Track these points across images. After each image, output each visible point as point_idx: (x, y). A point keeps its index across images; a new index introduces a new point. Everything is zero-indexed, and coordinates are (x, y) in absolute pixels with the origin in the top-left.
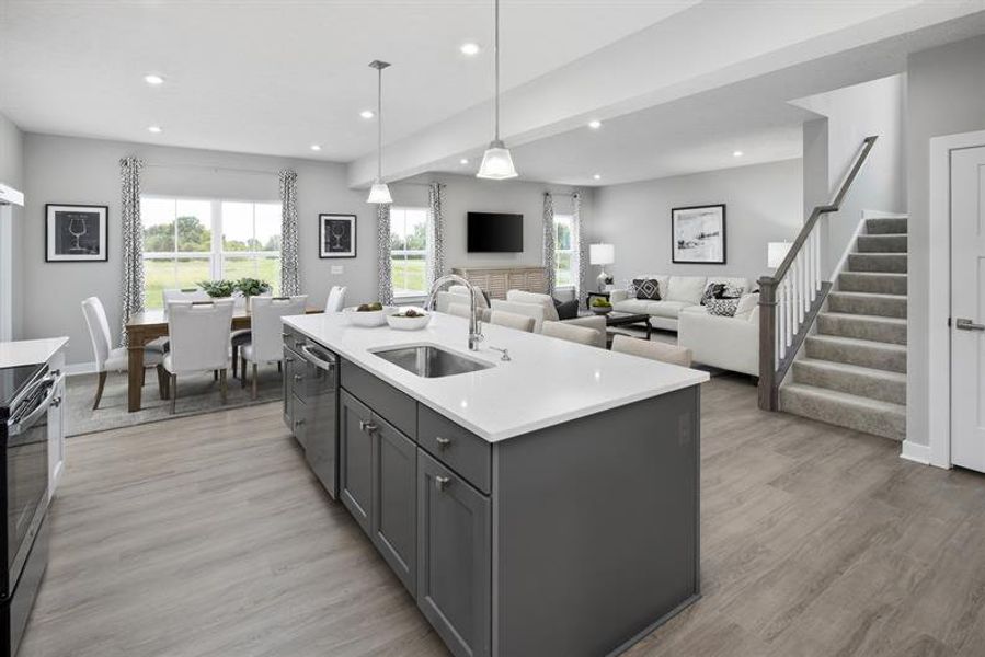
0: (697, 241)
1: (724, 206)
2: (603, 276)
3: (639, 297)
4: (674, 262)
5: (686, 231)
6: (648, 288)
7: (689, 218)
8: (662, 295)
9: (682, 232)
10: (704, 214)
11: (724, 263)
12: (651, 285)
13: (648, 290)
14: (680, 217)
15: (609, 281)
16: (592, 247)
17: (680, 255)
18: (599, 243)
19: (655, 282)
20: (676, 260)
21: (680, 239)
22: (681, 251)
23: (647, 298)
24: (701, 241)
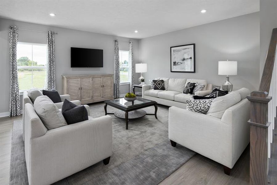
0: (181, 62)
1: (194, 45)
2: (141, 78)
3: (156, 88)
4: (171, 72)
5: (177, 57)
6: (159, 84)
7: (179, 51)
8: (166, 87)
9: (175, 58)
10: (185, 49)
11: (194, 72)
12: (161, 83)
13: (159, 85)
14: (174, 51)
15: (143, 81)
16: (136, 65)
17: (175, 68)
18: (140, 63)
19: (162, 81)
20: (173, 70)
21: (174, 61)
22: (174, 66)
23: (159, 89)
24: (184, 62)
